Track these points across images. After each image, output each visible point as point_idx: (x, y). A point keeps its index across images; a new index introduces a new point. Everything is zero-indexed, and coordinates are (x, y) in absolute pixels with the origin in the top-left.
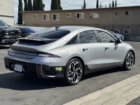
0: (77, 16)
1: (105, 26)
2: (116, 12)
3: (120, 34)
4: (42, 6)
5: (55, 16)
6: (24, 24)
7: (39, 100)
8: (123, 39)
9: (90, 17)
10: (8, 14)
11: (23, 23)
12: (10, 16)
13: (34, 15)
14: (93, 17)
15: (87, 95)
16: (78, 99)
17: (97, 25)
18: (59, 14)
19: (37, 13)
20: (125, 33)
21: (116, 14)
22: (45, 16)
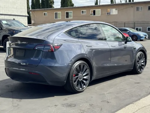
0: (92, 13)
1: (125, 24)
2: (137, 8)
3: (142, 32)
4: (51, 2)
5: (67, 14)
6: (34, 24)
7: (93, 106)
8: (147, 37)
9: (108, 14)
10: (21, 13)
11: (33, 22)
12: (23, 15)
13: (44, 14)
14: (111, 14)
15: (139, 99)
16: (133, 104)
17: (115, 22)
18: (72, 11)
19: (48, 11)
20: (148, 30)
21: (138, 9)
22: (56, 14)
